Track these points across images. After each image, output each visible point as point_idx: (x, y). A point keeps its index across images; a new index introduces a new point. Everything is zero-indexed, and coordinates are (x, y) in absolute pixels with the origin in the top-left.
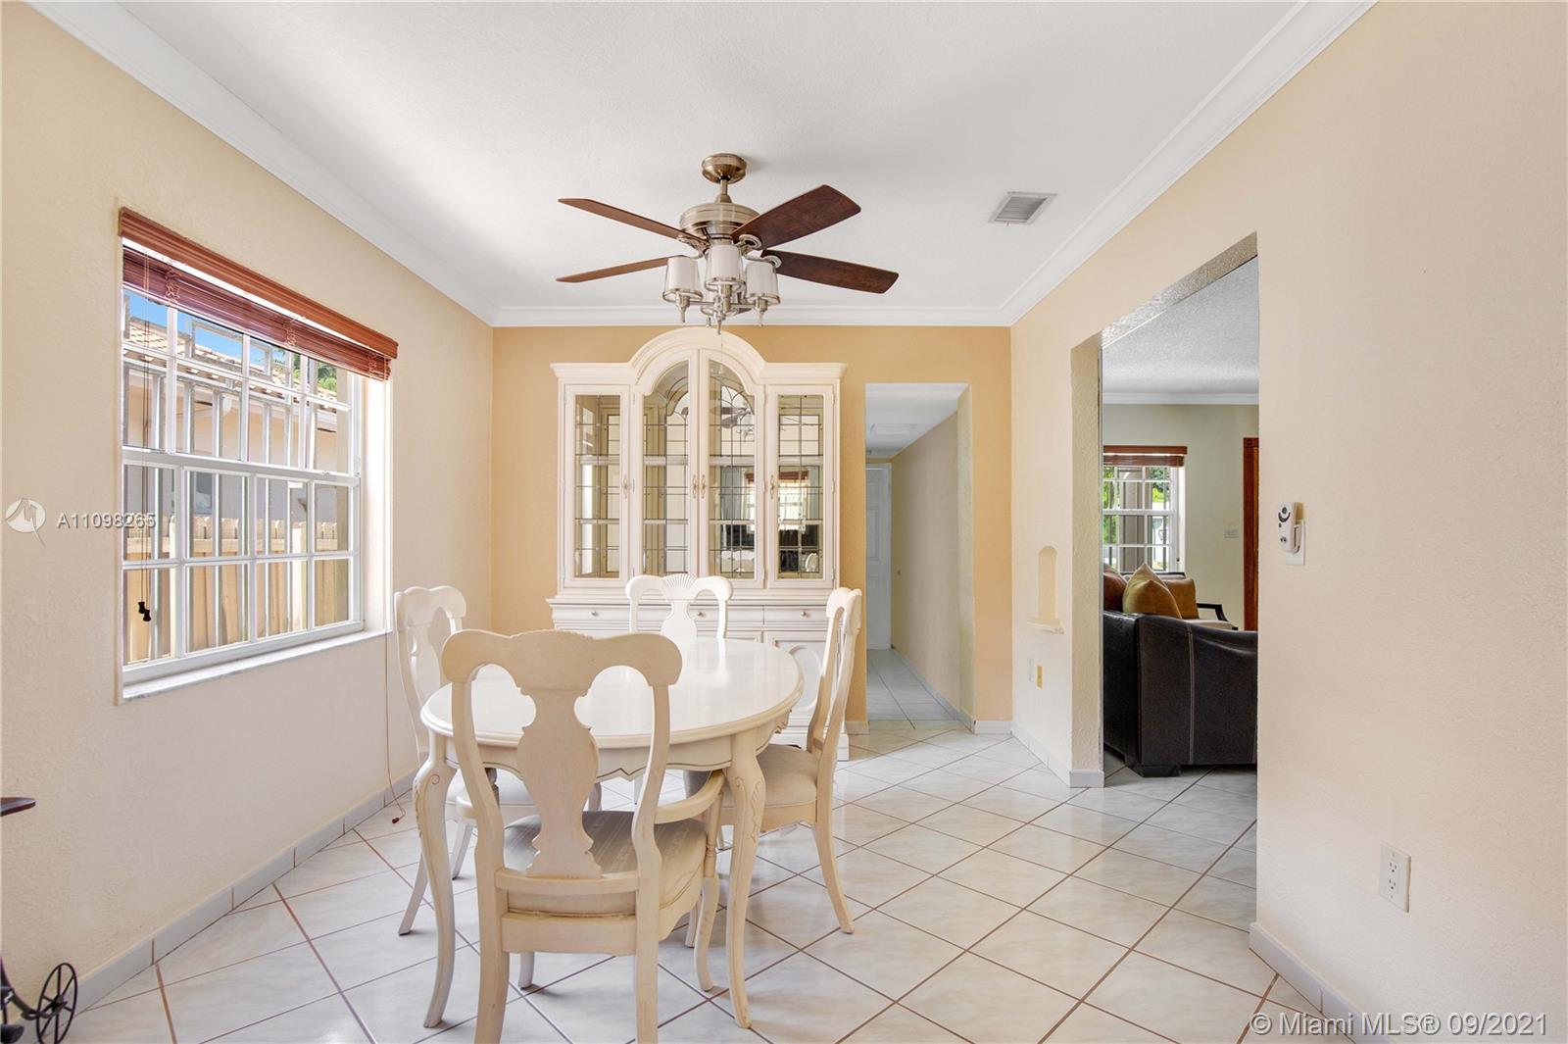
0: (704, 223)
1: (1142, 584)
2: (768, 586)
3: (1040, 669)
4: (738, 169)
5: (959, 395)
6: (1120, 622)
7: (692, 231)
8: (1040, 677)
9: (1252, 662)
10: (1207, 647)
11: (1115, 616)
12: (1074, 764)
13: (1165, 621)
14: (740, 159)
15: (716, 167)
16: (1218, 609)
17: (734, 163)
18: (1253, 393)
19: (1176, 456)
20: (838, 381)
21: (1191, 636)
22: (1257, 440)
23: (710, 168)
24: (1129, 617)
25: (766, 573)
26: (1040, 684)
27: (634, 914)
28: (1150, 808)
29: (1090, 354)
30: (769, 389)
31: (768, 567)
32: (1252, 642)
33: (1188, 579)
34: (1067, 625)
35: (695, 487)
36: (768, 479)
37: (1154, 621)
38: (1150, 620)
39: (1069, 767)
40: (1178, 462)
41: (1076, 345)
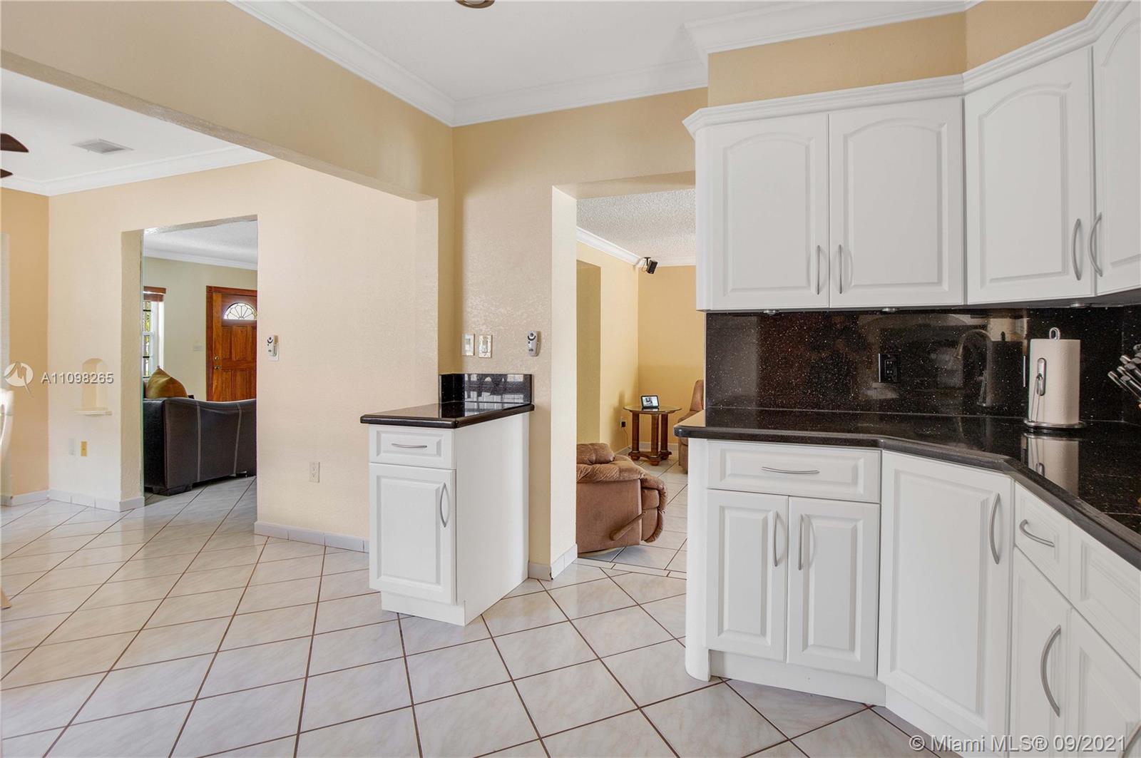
1: (161, 379)
3: (84, 443)
6: (152, 404)
8: (84, 449)
11: (148, 401)
12: (123, 496)
13: (182, 400)
19: (158, 294)
21: (198, 408)
24: (157, 400)
26: (84, 454)
29: (134, 238)
34: (116, 409)
37: (174, 401)
38: (172, 401)
39: (119, 499)
40: (160, 298)
41: (124, 231)
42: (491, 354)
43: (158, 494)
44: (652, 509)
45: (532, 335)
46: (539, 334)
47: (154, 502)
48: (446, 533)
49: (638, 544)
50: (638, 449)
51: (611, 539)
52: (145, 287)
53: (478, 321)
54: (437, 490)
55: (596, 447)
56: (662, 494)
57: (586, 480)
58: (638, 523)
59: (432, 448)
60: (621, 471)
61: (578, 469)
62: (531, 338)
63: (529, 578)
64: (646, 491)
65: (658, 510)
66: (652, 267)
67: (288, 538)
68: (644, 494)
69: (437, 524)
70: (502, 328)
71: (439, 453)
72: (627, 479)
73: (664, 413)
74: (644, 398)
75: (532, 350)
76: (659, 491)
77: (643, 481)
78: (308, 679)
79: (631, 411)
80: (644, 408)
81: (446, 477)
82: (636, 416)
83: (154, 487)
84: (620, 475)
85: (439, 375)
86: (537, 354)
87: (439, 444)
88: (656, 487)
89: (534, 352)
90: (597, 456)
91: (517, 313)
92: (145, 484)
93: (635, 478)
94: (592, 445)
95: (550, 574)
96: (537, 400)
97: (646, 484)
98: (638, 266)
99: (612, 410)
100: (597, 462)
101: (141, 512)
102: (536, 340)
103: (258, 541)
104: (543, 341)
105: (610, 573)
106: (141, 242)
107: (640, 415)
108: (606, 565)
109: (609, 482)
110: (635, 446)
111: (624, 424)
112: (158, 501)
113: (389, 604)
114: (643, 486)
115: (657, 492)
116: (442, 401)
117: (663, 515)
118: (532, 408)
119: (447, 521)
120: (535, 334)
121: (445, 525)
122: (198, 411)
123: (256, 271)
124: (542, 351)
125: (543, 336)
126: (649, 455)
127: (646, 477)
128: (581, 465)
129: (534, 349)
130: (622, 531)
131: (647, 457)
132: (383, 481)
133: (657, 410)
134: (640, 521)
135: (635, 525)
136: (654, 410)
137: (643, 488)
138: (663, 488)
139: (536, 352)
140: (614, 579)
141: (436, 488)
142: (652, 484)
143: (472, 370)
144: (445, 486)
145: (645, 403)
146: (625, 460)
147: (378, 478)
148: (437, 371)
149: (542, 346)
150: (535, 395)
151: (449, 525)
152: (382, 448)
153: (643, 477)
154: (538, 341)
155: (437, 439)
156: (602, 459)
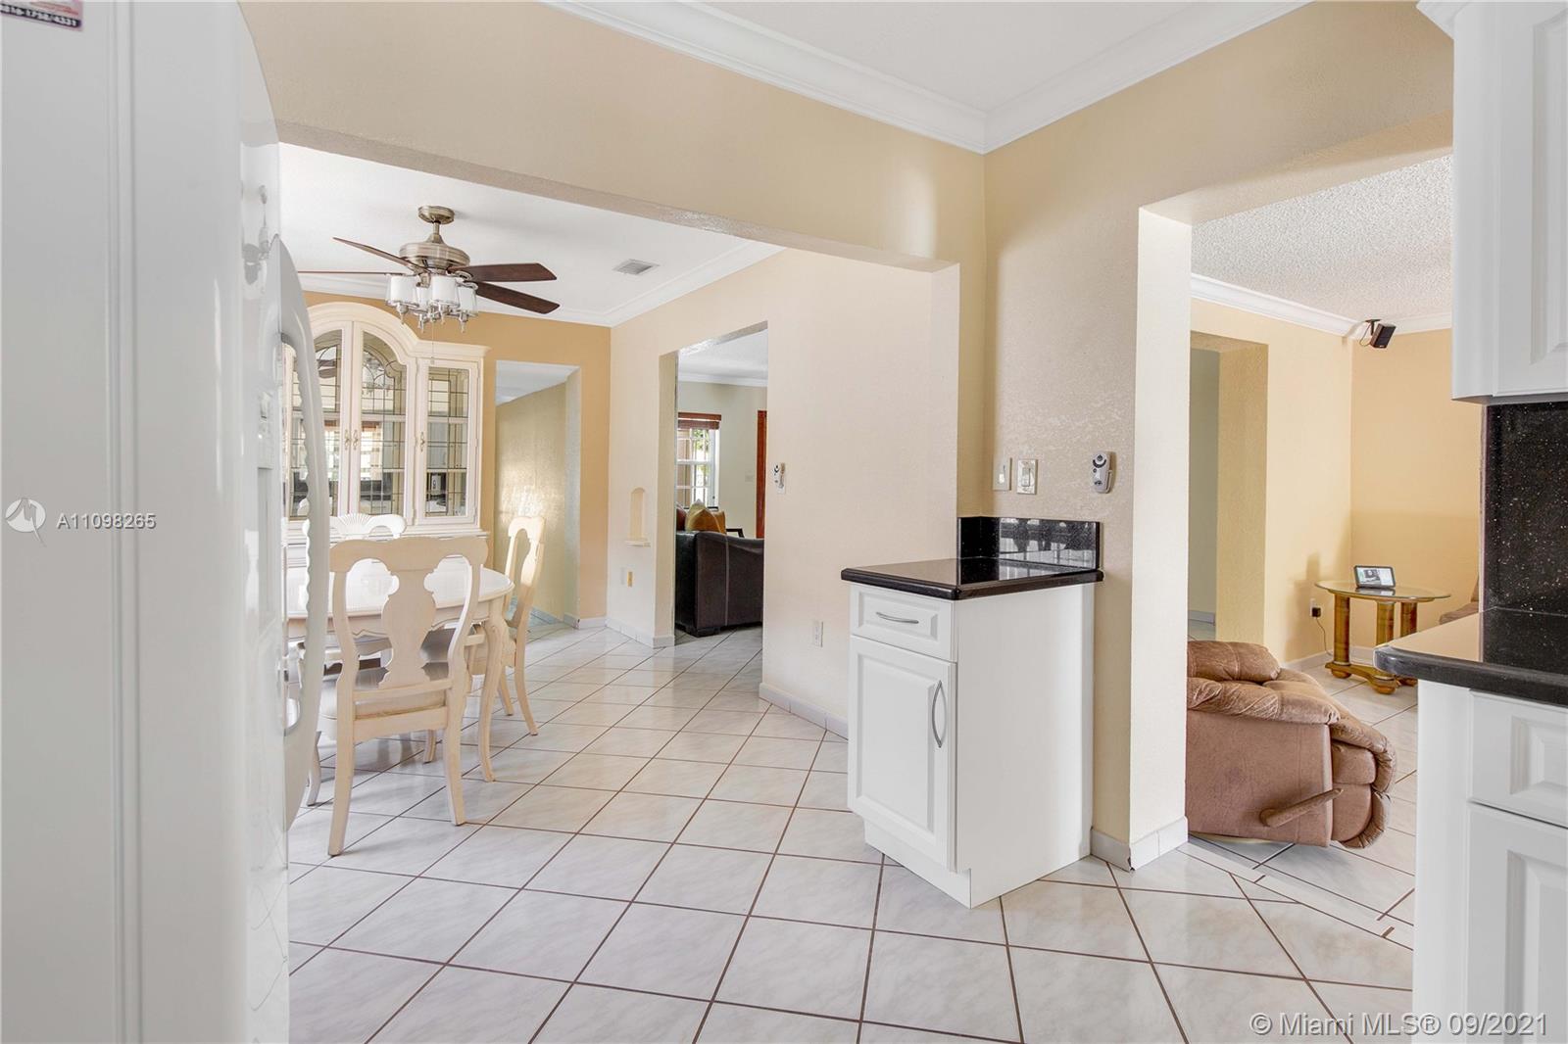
0: (426, 257)
1: (698, 512)
2: (416, 524)
3: (631, 574)
4: (449, 218)
5: (569, 374)
6: (685, 537)
7: (413, 260)
8: (630, 580)
9: (760, 557)
10: (736, 549)
11: (681, 534)
12: (657, 632)
13: (713, 535)
14: (451, 211)
15: (431, 214)
16: (740, 531)
17: (447, 214)
18: (763, 378)
19: (714, 421)
20: (482, 360)
21: (727, 544)
22: (766, 412)
23: (427, 214)
24: (690, 533)
25: (415, 512)
26: (630, 585)
27: (444, 704)
28: (703, 652)
29: (670, 361)
30: (420, 361)
31: (417, 508)
32: (761, 545)
33: (720, 511)
34: (653, 541)
35: (348, 440)
36: (419, 435)
37: (707, 535)
38: (704, 534)
39: (653, 636)
40: (715, 426)
41: (663, 354)
42: (1036, 488)
43: (690, 634)
44: (1357, 784)
45: (1100, 458)
46: (1112, 457)
47: (684, 643)
48: (942, 755)
49: (1325, 846)
50: (1347, 658)
51: (1262, 821)
52: (680, 413)
53: (1016, 439)
54: (930, 689)
55: (1242, 651)
56: (1380, 761)
57: (1206, 709)
58: (1324, 808)
59: (924, 626)
60: (1284, 703)
61: (1190, 689)
62: (1098, 463)
63: (1091, 854)
64: (1343, 749)
65: (1373, 790)
66: (1382, 336)
67: (790, 711)
68: (1336, 754)
69: (929, 739)
70: (1052, 448)
71: (934, 634)
72: (1297, 720)
73: (1404, 601)
74: (1361, 571)
75: (1100, 483)
76: (1376, 756)
77: (1333, 729)
78: (750, 918)
79: (1330, 591)
80: (1360, 587)
81: (944, 673)
82: (1343, 602)
83: (687, 627)
84: (1282, 710)
85: (958, 518)
86: (1109, 490)
87: (934, 620)
88: (1367, 745)
89: (1103, 486)
90: (1242, 665)
91: (1077, 424)
92: (676, 619)
93: (1317, 721)
94: (1234, 645)
95: (1129, 860)
96: (1107, 566)
97: (1343, 737)
98: (1352, 337)
99: (1291, 586)
100: (1241, 678)
101: (671, 650)
102: (1109, 470)
103: (762, 707)
104: (1120, 468)
105: (1252, 891)
106: (677, 365)
107: (1352, 599)
108: (1244, 870)
109: (1257, 718)
110: (1342, 653)
111: (1316, 612)
112: (689, 641)
113: (873, 838)
114: (1336, 737)
115: (1369, 755)
116: (962, 556)
117: (1384, 801)
118: (1100, 577)
119: (943, 737)
120: (1105, 457)
121: (940, 744)
122: (727, 548)
123: (766, 388)
124: (1117, 484)
125: (1119, 461)
126: (1372, 673)
127: (1343, 722)
128: (1201, 680)
129: (1104, 482)
130: (1287, 814)
131: (1368, 676)
132: (866, 662)
133: (1390, 593)
134: (1329, 804)
135: (1315, 808)
136: (1383, 593)
137: (1334, 742)
138: (1385, 751)
139: (1107, 485)
140: (1259, 905)
141: (928, 686)
142: (1356, 736)
143: (1008, 513)
144: (940, 685)
145: (1363, 580)
146: (1304, 681)
147: (860, 657)
148: (955, 512)
149: (1118, 478)
150: (1105, 557)
151: (945, 744)
152: (866, 617)
153: (1333, 720)
154: (1110, 468)
155: (933, 613)
156: (1253, 673)
